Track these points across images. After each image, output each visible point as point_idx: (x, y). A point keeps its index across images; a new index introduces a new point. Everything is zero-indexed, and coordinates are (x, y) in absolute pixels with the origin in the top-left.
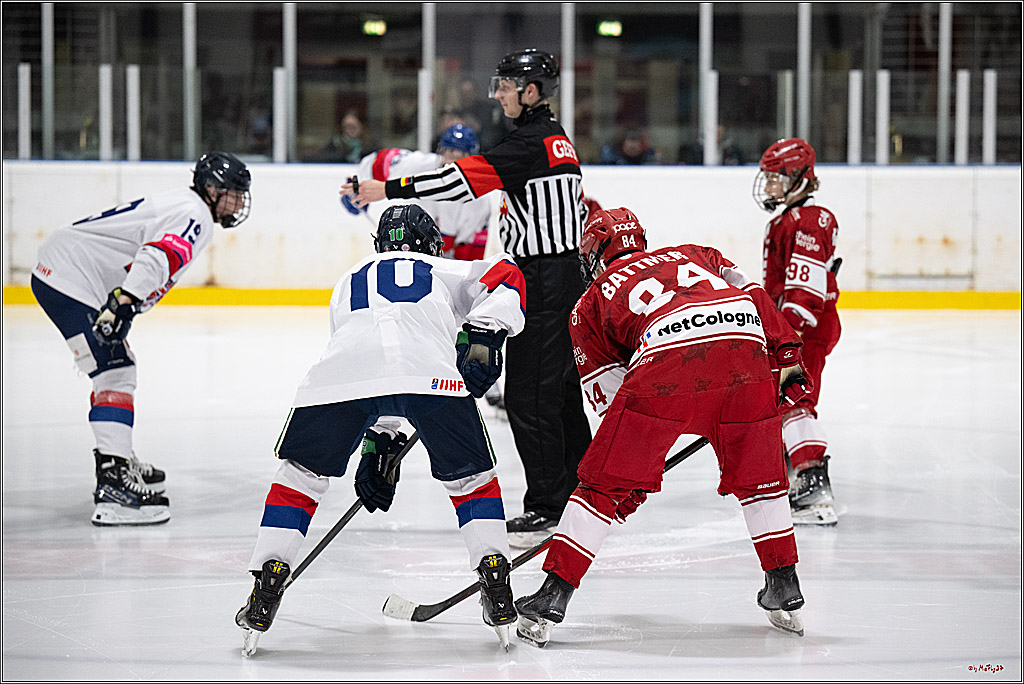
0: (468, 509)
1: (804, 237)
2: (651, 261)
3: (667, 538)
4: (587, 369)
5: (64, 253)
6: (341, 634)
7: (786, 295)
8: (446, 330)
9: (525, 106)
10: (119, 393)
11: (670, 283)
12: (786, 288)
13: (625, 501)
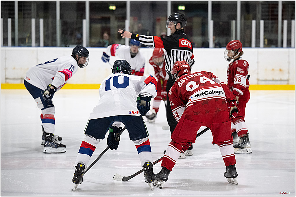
0: (140, 149)
1: (239, 69)
2: (192, 76)
3: (198, 157)
4: (174, 108)
5: (34, 74)
6: (103, 185)
7: (234, 86)
8: (133, 96)
9: (177, 29)
10: (50, 115)
11: (198, 82)
12: (234, 84)
13: (185, 146)
